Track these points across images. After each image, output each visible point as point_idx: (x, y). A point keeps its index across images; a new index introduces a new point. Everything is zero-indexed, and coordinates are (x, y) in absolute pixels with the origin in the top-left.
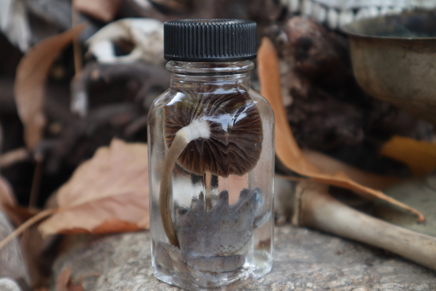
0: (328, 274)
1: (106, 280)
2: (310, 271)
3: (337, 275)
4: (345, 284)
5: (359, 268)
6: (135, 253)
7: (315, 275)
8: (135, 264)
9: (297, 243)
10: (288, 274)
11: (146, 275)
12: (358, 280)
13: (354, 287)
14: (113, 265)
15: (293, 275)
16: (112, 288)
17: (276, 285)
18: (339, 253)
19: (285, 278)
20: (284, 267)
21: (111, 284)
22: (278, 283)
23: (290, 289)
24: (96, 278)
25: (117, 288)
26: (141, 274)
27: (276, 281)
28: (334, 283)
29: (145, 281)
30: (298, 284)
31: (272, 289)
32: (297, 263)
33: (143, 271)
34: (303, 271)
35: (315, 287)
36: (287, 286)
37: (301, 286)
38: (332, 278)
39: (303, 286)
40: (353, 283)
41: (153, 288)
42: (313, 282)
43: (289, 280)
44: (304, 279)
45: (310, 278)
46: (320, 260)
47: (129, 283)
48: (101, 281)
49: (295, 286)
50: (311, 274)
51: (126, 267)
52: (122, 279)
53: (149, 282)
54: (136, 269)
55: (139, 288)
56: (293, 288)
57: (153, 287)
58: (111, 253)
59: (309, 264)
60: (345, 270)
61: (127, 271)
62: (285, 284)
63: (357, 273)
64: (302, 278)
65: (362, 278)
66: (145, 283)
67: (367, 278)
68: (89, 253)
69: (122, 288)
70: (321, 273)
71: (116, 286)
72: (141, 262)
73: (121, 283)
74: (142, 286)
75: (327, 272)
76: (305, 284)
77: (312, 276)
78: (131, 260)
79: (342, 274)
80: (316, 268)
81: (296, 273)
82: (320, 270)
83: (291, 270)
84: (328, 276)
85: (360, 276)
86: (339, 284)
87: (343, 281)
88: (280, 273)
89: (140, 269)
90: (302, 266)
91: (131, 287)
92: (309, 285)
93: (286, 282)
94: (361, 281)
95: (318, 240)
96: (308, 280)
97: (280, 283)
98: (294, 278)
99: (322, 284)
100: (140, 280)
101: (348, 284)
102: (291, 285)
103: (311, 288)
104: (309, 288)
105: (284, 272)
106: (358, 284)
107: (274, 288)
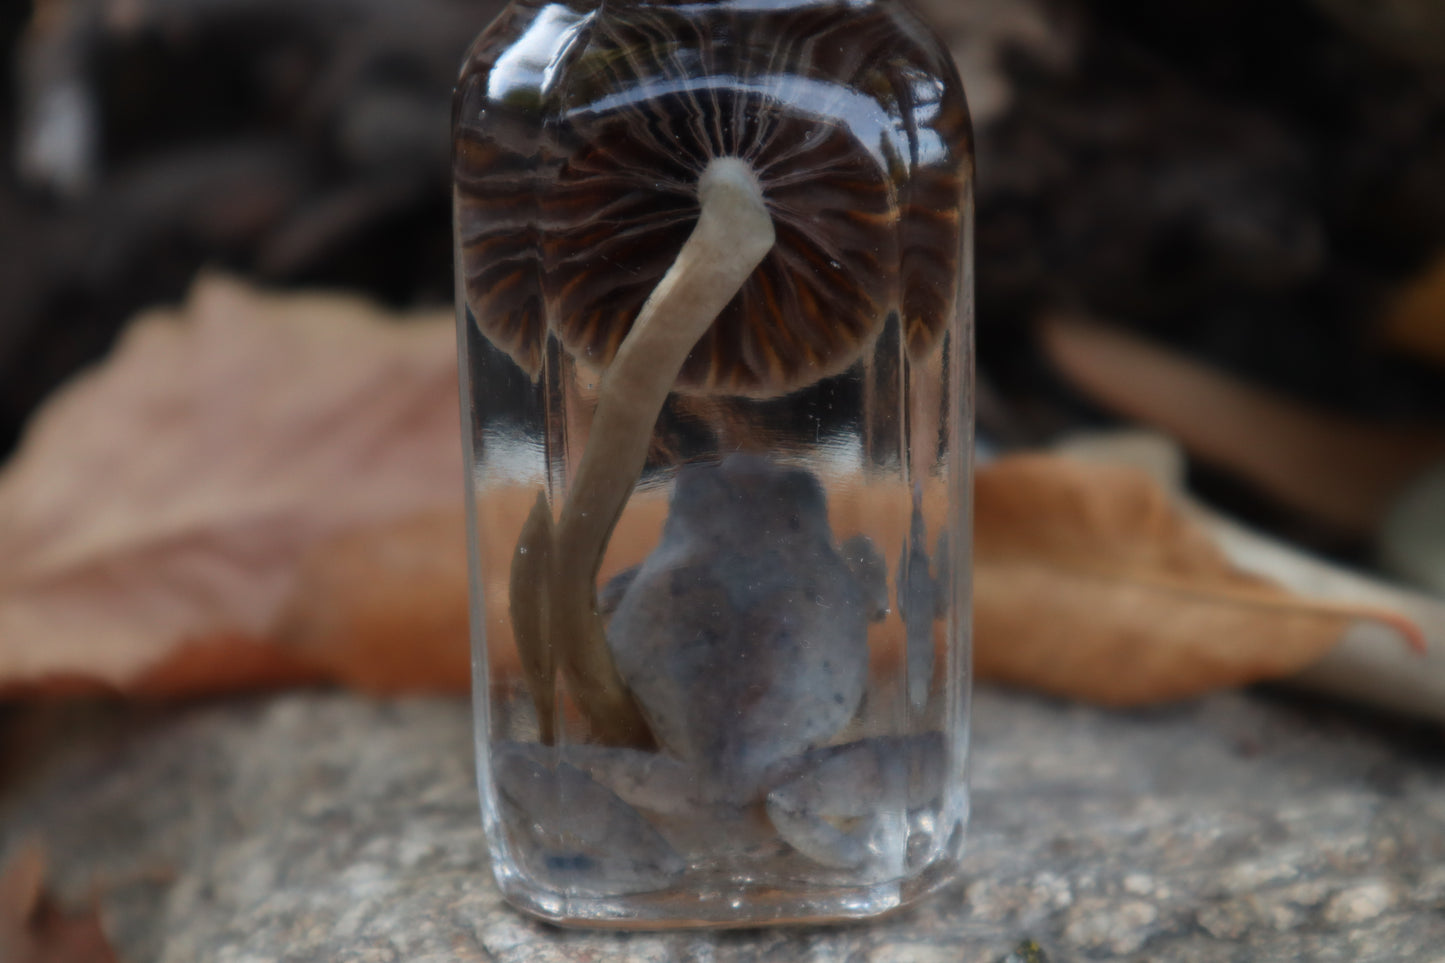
0: (1216, 833)
1: (207, 894)
2: (1133, 826)
3: (1255, 839)
4: (1294, 872)
5: (1344, 803)
6: (332, 777)
7: (1160, 840)
8: (335, 819)
10: (1033, 844)
11: (391, 864)
12: (1350, 853)
13: (1337, 884)
14: (232, 828)
15: (1059, 846)
16: (239, 922)
17: (988, 892)
18: (1244, 748)
19: (1022, 858)
20: (1014, 813)
21: (231, 909)
22: (994, 881)
23: (1050, 903)
24: (156, 888)
25: (264, 922)
26: (370, 859)
27: (985, 874)
28: (1247, 873)
29: (393, 885)
30: (1086, 880)
31: (970, 908)
32: (1067, 794)
33: (378, 846)
34: (1103, 828)
35: (1163, 893)
36: (1036, 891)
37: (1100, 889)
38: (1233, 850)
39: (1111, 888)
40: (1328, 868)
41: (428, 918)
42: (1153, 867)
43: (1041, 866)
44: (1111, 861)
45: (1134, 852)
47: (319, 900)
48: (183, 897)
49: (1075, 892)
50: (1139, 838)
51: (294, 832)
52: (281, 881)
53: (407, 892)
54: (342, 841)
55: (367, 919)
56: (1064, 898)
57: (429, 912)
58: (220, 782)
59: (1123, 799)
60: (1291, 813)
61: (304, 849)
62: (1029, 886)
63: (1342, 826)
64: (1100, 855)
65: (1369, 847)
66: (389, 897)
67: (1387, 844)
68: (118, 788)
69: (288, 921)
70: (1185, 829)
71: (258, 914)
72: (364, 812)
73: (282, 901)
74: (374, 912)
75: (1209, 827)
76: (1119, 880)
77: (1147, 848)
78: (317, 803)
79: (1277, 833)
80: (1154, 812)
81: (1070, 835)
82: (1178, 821)
83: (1048, 824)
84: (1219, 842)
85: (1356, 840)
86: (1269, 874)
87: (1284, 862)
88: (1000, 837)
89: (361, 838)
90: (1091, 807)
91: (330, 917)
92: (1137, 882)
93: (1030, 874)
94: (1365, 857)
96: (1128, 862)
97: (1004, 882)
98: (1063, 855)
99: (1193, 878)
100: (365, 882)
101: (1308, 872)
102: (1053, 887)
103: (1148, 898)
104: (1137, 896)
105: (1015, 833)
106: (1355, 871)
107: (981, 901)
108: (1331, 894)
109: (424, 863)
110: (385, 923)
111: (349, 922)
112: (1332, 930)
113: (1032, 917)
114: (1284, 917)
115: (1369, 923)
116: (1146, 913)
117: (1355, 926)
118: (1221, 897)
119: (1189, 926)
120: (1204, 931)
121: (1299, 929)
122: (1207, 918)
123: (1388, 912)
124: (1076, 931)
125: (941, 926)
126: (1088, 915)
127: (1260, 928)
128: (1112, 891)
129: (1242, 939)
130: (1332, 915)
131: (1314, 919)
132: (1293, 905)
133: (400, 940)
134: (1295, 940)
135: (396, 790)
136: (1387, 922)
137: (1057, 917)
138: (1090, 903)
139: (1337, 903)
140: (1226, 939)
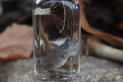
0: (104, 72)
1: (12, 77)
2: (97, 71)
3: (108, 72)
5: (116, 69)
6: (23, 67)
7: (99, 72)
9: (89, 61)
11: (29, 74)
14: (14, 71)
16: (15, 79)
18: (106, 65)
20: (86, 70)
24: (7, 77)
27: (83, 75)
28: (107, 75)
30: (92, 76)
32: (90, 68)
33: (27, 73)
34: (94, 71)
35: (100, 77)
37: (94, 77)
38: (106, 73)
40: (115, 75)
42: (99, 75)
45: (97, 73)
46: (100, 67)
47: (22, 77)
48: (9, 77)
49: (92, 77)
50: (97, 72)
51: (20, 72)
52: (19, 75)
53: (30, 76)
54: (24, 72)
55: (26, 79)
56: (90, 77)
57: (32, 78)
58: (13, 67)
59: (95, 69)
60: (111, 70)
62: (87, 76)
64: (94, 74)
67: (120, 73)
69: (19, 79)
72: (26, 70)
73: (19, 77)
74: (27, 78)
78: (22, 69)
79: (110, 72)
80: (98, 70)
81: (91, 72)
82: (101, 71)
83: (89, 71)
85: (117, 72)
87: (110, 74)
91: (23, 79)
92: (97, 76)
93: (87, 75)
95: (97, 60)
96: (96, 74)
97: (85, 76)
98: (90, 74)
99: (102, 76)
100: (26, 76)
101: (113, 75)
102: (89, 76)
103: (98, 77)
104: (97, 77)
105: (86, 72)
106: (117, 75)
107: (83, 78)
108: (115, 77)
109: (32, 74)
110: (28, 79)
111: (25, 79)
112: (115, 80)
113: (87, 79)
114: (111, 79)
115: (119, 80)
116: (98, 79)
117: (117, 80)
118: (105, 77)
119: (102, 80)
120: (103, 81)
121: (112, 80)
122: (104, 79)
123: (120, 79)
124: (92, 80)
125: (79, 80)
126: (93, 79)
127: (108, 80)
128: (95, 77)
129: (107, 81)
130: (115, 79)
131: (113, 79)
132: (112, 78)
133: (29, 81)
134: (112, 81)
135: (29, 68)
136: (120, 80)
137: (90, 79)
138: (93, 78)
139: (116, 78)
140: (105, 81)
